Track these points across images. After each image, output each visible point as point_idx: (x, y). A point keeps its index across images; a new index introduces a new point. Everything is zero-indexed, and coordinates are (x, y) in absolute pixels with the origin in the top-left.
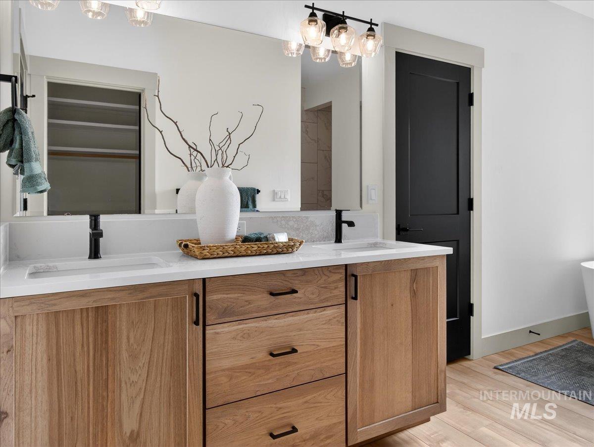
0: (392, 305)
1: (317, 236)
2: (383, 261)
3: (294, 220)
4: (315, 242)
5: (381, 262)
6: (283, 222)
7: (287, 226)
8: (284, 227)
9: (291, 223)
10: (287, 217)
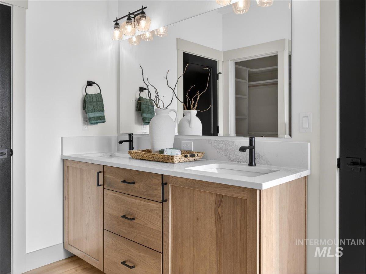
0: (198, 219)
1: (241, 158)
2: (188, 179)
3: (224, 143)
4: (239, 163)
5: (187, 179)
6: (216, 144)
7: (218, 147)
8: (216, 147)
9: (221, 145)
10: (218, 140)
